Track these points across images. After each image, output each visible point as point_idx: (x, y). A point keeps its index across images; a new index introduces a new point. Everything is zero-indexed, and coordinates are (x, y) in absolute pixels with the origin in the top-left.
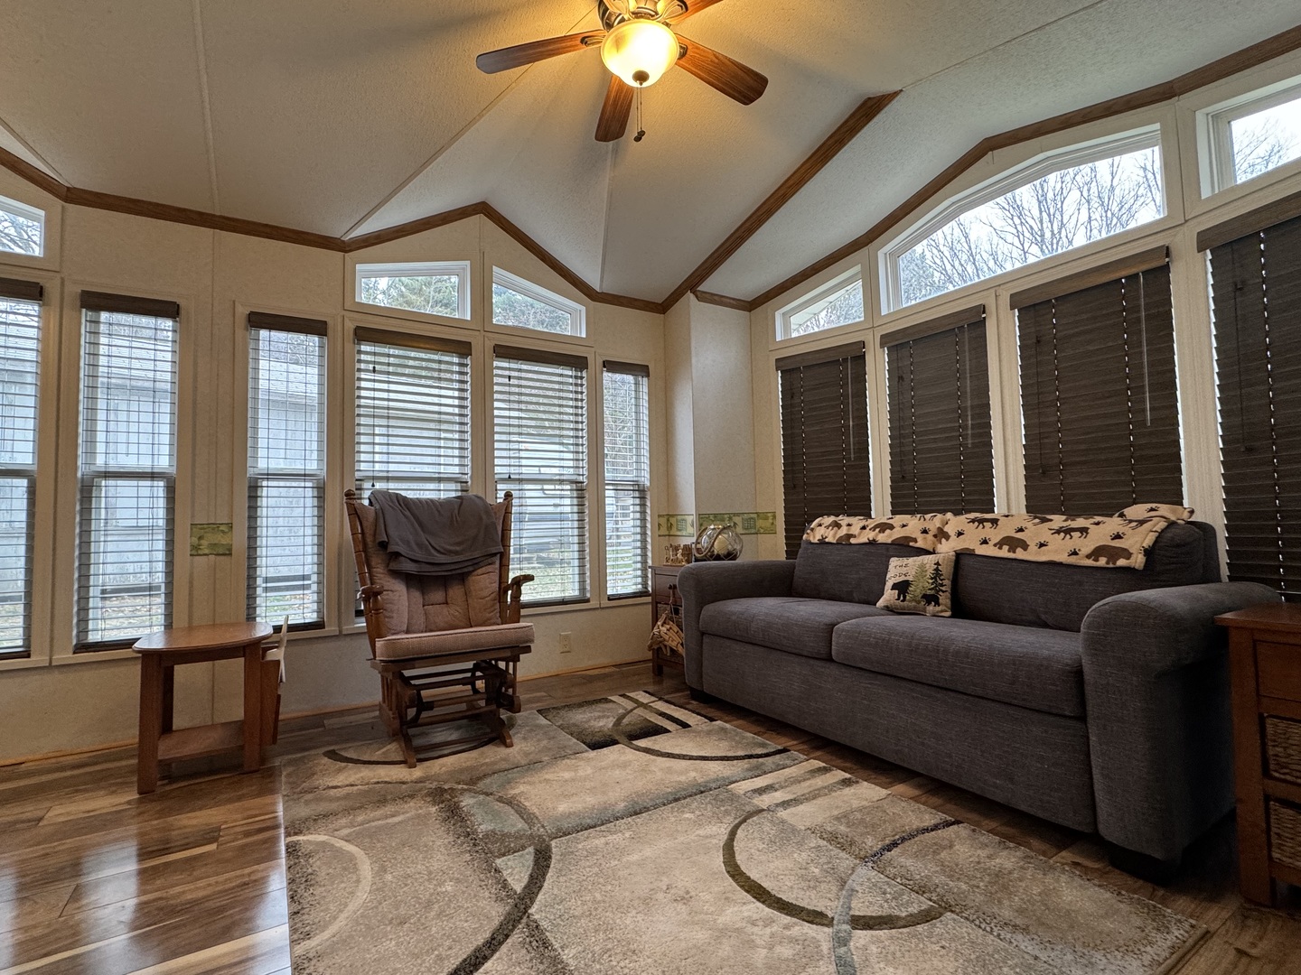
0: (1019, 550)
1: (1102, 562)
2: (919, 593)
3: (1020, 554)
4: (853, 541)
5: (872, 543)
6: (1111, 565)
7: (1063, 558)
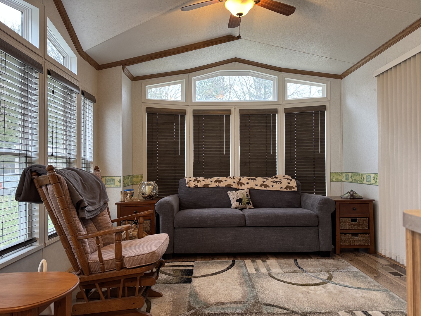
0: (267, 187)
1: (288, 190)
2: (245, 202)
3: (268, 189)
4: (209, 186)
5: (218, 187)
6: (291, 190)
7: (279, 189)
